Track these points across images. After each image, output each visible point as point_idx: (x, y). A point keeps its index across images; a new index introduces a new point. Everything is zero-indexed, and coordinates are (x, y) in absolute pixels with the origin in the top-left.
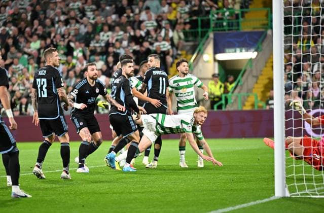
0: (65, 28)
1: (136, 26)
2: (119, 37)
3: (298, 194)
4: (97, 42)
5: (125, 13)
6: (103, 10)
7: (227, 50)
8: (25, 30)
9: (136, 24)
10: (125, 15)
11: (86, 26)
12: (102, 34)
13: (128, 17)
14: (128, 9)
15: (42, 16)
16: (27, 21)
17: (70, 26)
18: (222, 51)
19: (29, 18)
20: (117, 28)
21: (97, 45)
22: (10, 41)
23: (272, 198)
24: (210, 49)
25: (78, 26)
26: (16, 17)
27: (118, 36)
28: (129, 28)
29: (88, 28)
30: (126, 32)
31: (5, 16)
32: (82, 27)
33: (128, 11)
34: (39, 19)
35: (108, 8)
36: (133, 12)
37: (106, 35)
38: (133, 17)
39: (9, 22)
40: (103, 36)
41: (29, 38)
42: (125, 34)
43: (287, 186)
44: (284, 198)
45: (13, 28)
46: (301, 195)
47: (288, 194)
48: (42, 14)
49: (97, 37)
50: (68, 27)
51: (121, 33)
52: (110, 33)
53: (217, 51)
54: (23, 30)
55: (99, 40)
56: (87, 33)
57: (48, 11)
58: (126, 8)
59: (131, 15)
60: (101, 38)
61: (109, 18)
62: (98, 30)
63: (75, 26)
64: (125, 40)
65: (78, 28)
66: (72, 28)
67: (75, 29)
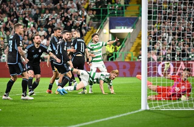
0: (22, 10)
1: (65, 11)
2: (55, 17)
3: (154, 108)
4: (42, 18)
5: (59, 3)
7: (117, 27)
11: (35, 10)
12: (45, 15)
13: (60, 5)
17: (26, 10)
18: (114, 28)
20: (54, 12)
23: (140, 110)
24: (107, 26)
29: (37, 11)
30: (58, 14)
32: (33, 10)
33: (61, 2)
36: (63, 2)
37: (47, 15)
42: (58, 16)
43: (148, 104)
44: (146, 110)
46: (155, 108)
47: (148, 108)
49: (42, 15)
50: (25, 10)
51: (56, 14)
52: (50, 15)
53: (111, 27)
56: (36, 14)
59: (62, 4)
61: (49, 5)
62: (43, 12)
63: (29, 9)
64: (58, 19)
65: (30, 11)
66: (27, 11)
67: (29, 11)
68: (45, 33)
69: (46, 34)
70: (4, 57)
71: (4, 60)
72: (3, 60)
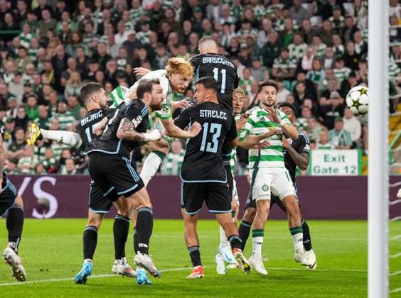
0: (233, 35)
1: (347, 36)
2: (319, 54)
4: (284, 62)
5: (331, 15)
6: (298, 9)
8: (168, 36)
9: (348, 32)
10: (331, 19)
11: (267, 33)
12: (291, 47)
13: (337, 22)
14: (336, 9)
15: (198, 15)
16: (174, 21)
17: (242, 33)
19: (178, 18)
20: (316, 39)
21: (284, 66)
22: (142, 54)
25: (254, 32)
26: (155, 16)
27: (318, 51)
28: (336, 37)
29: (270, 37)
30: (330, 44)
31: (139, 12)
32: (262, 34)
33: (337, 12)
34: (192, 19)
35: (305, 6)
36: (343, 13)
37: (298, 48)
38: (344, 21)
39: (145, 23)
40: (294, 49)
41: (173, 49)
42: (329, 49)
45: (149, 33)
48: (199, 12)
49: (284, 54)
50: (239, 34)
51: (323, 46)
52: (304, 46)
54: (165, 35)
55: (288, 58)
56: (268, 44)
57: (209, 8)
58: (334, 7)
59: (342, 18)
60: (291, 54)
61: (305, 22)
62: (287, 41)
63: (249, 33)
64: (329, 58)
65: (253, 36)
66: (246, 35)
67: (250, 38)
68: (288, 96)
69: (291, 100)
70: (170, 160)
71: (171, 169)
72: (168, 169)
